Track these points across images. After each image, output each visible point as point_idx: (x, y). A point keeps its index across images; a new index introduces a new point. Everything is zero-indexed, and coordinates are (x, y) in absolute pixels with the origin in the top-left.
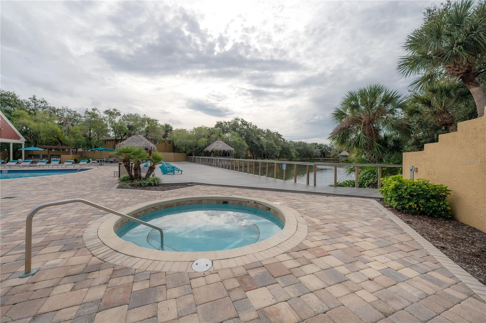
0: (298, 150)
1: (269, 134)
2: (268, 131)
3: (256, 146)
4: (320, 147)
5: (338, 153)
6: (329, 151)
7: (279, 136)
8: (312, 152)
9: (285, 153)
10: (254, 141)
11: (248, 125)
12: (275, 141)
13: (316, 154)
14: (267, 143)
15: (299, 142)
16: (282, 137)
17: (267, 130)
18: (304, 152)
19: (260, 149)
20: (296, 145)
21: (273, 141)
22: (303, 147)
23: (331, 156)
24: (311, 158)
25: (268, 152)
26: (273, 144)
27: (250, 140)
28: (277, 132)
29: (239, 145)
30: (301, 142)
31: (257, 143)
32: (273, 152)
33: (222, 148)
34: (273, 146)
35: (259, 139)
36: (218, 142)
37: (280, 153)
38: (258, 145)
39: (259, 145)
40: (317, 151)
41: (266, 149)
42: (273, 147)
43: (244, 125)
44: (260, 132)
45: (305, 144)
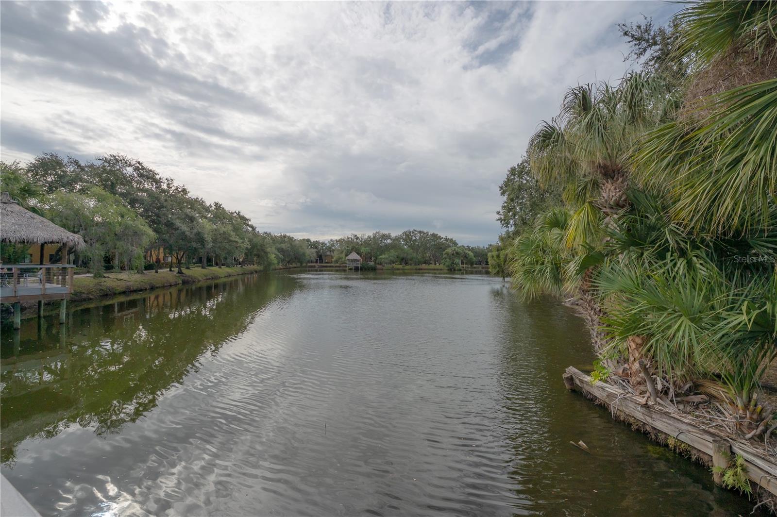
0: (280, 250)
1: (219, 213)
2: (218, 206)
3: (183, 235)
4: (315, 245)
5: (344, 256)
6: (328, 253)
7: (244, 220)
8: (304, 254)
9: (255, 255)
10: (178, 223)
11: (158, 182)
12: (236, 229)
13: (310, 257)
14: (216, 230)
16: (250, 223)
17: (216, 204)
18: (291, 253)
19: (194, 245)
20: (274, 240)
21: (229, 228)
22: (288, 245)
23: (333, 260)
24: (301, 263)
25: (218, 251)
26: (230, 235)
28: (239, 212)
30: (285, 237)
31: (184, 228)
32: (229, 253)
34: (231, 239)
35: (192, 220)
37: (246, 254)
38: (188, 233)
39: (192, 233)
40: (311, 253)
42: (230, 241)
44: (196, 204)
45: (291, 239)
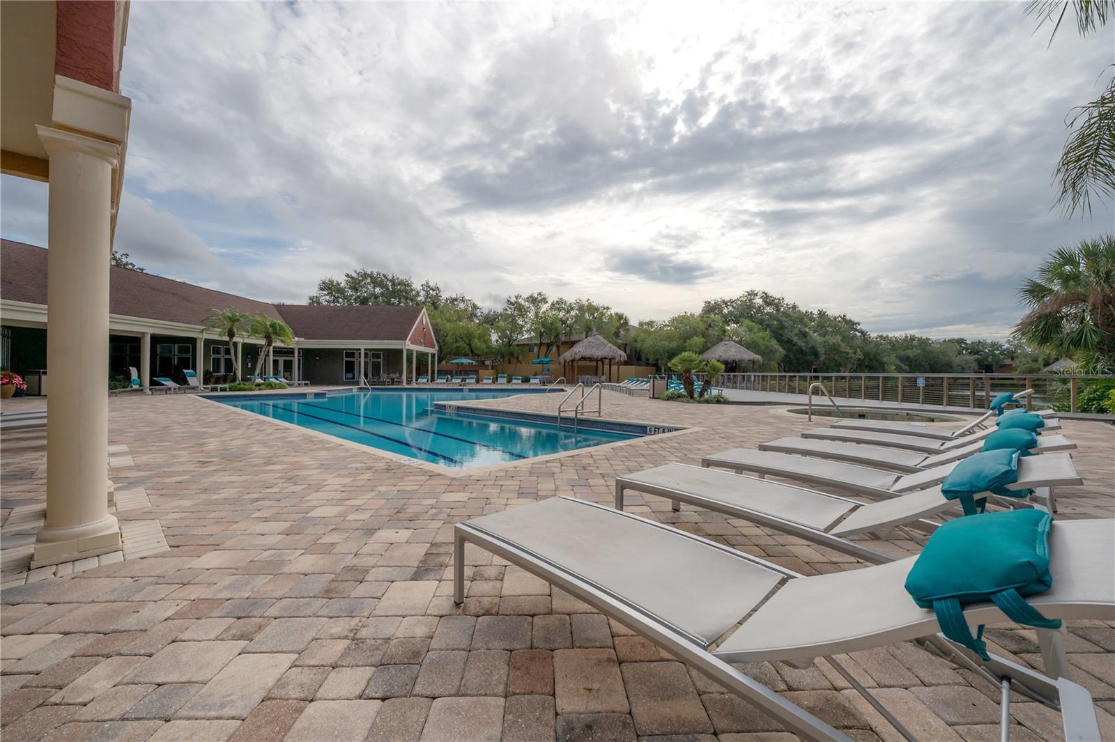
0: (904, 359)
1: (824, 321)
2: (822, 314)
3: (801, 351)
4: (976, 348)
5: (1041, 366)
6: (1008, 361)
7: (851, 324)
8: (949, 365)
10: (795, 339)
11: (776, 305)
12: (844, 339)
14: (825, 342)
15: (907, 337)
16: (859, 327)
19: (810, 358)
20: (894, 344)
21: (839, 338)
22: (919, 351)
23: (1015, 373)
26: (839, 346)
27: (785, 338)
28: (844, 316)
29: (763, 348)
30: (913, 339)
31: (800, 344)
33: (737, 355)
34: (841, 350)
35: (804, 335)
36: (726, 344)
38: (804, 348)
39: (807, 348)
40: (964, 359)
41: (824, 356)
43: (768, 304)
44: (804, 318)
45: (924, 342)
